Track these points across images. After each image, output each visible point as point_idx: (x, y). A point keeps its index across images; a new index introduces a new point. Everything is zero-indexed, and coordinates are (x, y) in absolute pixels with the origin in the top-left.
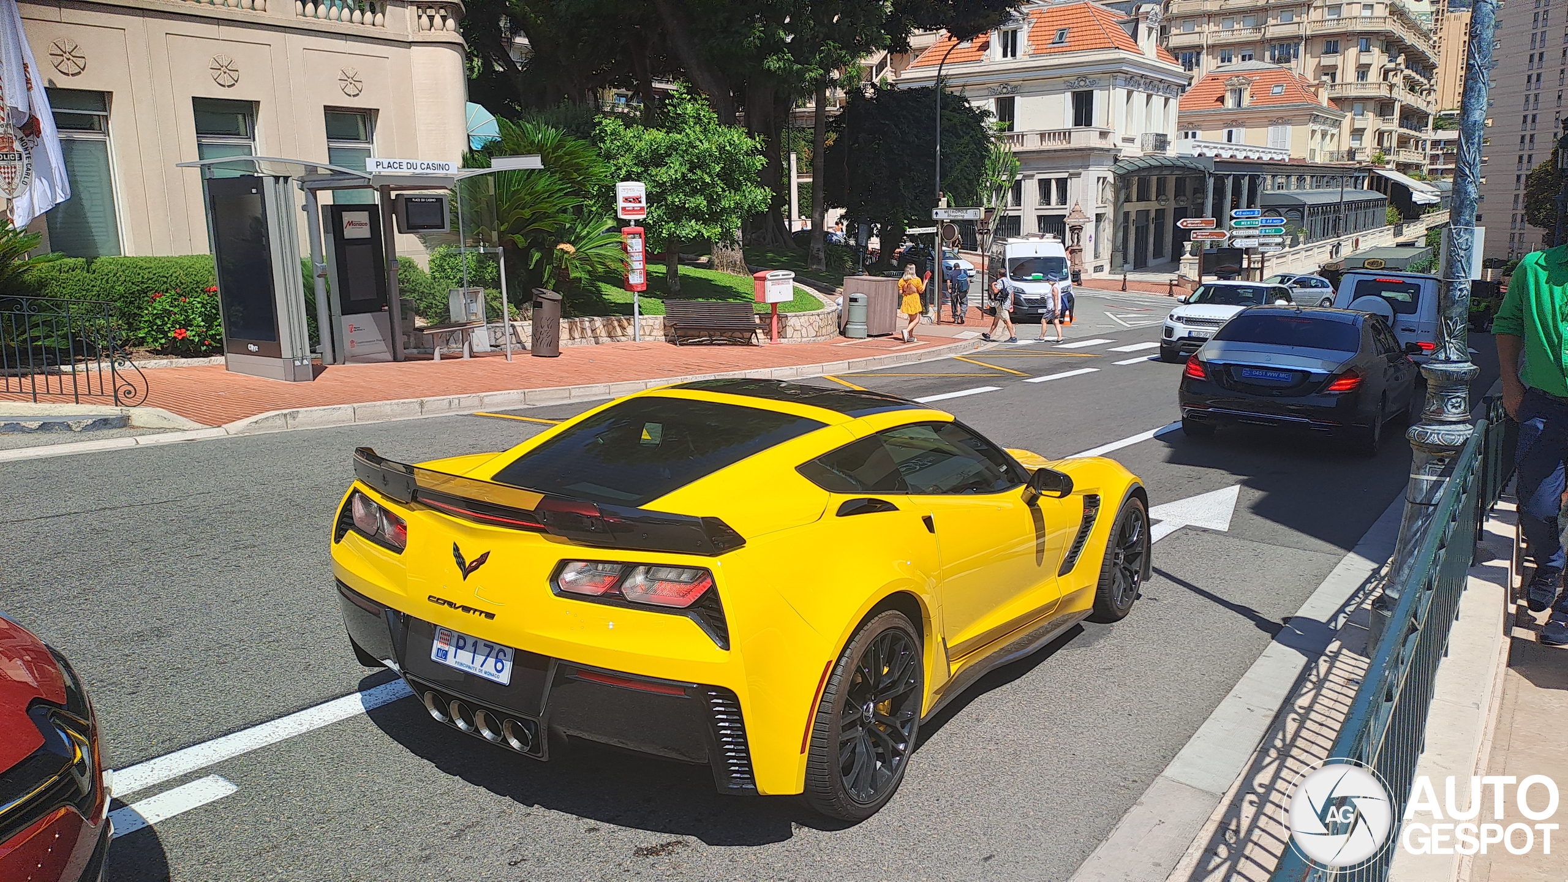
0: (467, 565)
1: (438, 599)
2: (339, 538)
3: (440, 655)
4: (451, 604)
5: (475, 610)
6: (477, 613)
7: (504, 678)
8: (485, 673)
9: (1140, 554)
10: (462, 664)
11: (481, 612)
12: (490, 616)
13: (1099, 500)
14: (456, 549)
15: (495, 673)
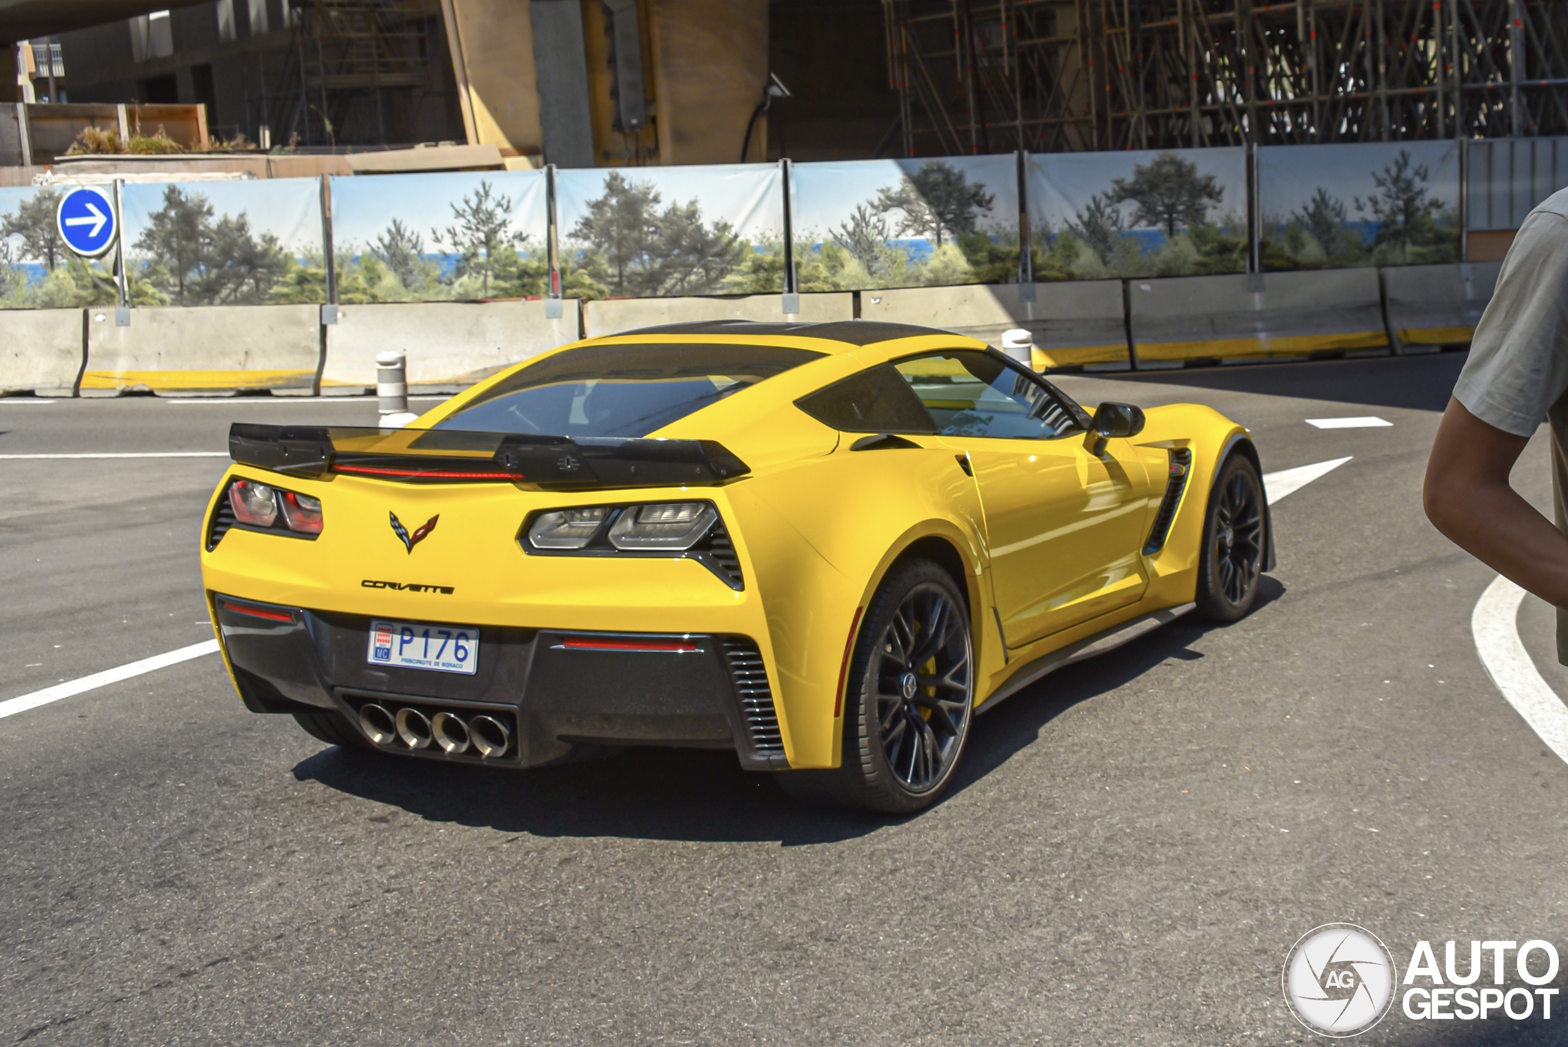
0: (411, 536)
1: (375, 583)
2: (212, 542)
3: (379, 654)
4: (393, 585)
5: (427, 587)
6: (430, 590)
7: (469, 667)
8: (444, 665)
9: (1256, 525)
10: (410, 661)
11: (435, 588)
12: (447, 590)
13: (1190, 455)
14: (394, 519)
15: (456, 662)
